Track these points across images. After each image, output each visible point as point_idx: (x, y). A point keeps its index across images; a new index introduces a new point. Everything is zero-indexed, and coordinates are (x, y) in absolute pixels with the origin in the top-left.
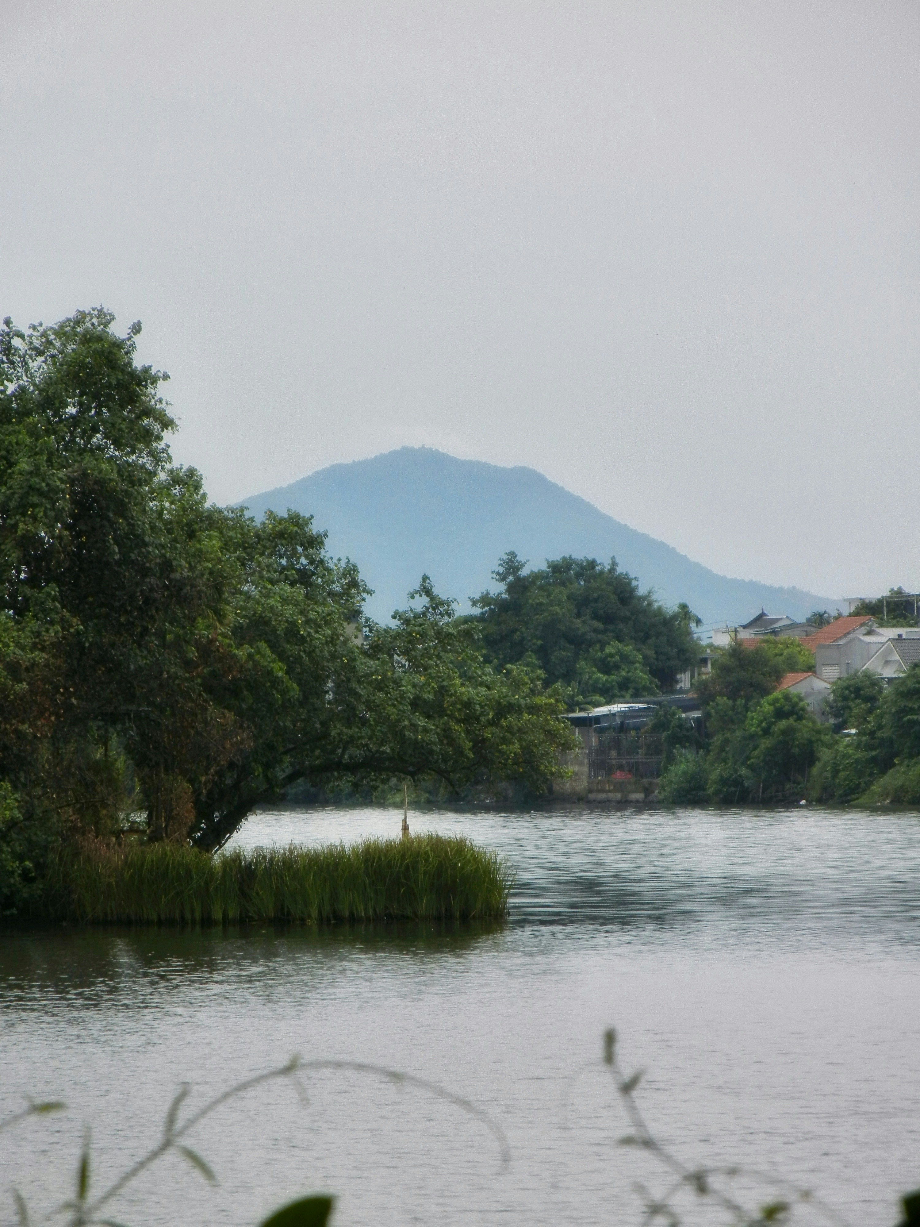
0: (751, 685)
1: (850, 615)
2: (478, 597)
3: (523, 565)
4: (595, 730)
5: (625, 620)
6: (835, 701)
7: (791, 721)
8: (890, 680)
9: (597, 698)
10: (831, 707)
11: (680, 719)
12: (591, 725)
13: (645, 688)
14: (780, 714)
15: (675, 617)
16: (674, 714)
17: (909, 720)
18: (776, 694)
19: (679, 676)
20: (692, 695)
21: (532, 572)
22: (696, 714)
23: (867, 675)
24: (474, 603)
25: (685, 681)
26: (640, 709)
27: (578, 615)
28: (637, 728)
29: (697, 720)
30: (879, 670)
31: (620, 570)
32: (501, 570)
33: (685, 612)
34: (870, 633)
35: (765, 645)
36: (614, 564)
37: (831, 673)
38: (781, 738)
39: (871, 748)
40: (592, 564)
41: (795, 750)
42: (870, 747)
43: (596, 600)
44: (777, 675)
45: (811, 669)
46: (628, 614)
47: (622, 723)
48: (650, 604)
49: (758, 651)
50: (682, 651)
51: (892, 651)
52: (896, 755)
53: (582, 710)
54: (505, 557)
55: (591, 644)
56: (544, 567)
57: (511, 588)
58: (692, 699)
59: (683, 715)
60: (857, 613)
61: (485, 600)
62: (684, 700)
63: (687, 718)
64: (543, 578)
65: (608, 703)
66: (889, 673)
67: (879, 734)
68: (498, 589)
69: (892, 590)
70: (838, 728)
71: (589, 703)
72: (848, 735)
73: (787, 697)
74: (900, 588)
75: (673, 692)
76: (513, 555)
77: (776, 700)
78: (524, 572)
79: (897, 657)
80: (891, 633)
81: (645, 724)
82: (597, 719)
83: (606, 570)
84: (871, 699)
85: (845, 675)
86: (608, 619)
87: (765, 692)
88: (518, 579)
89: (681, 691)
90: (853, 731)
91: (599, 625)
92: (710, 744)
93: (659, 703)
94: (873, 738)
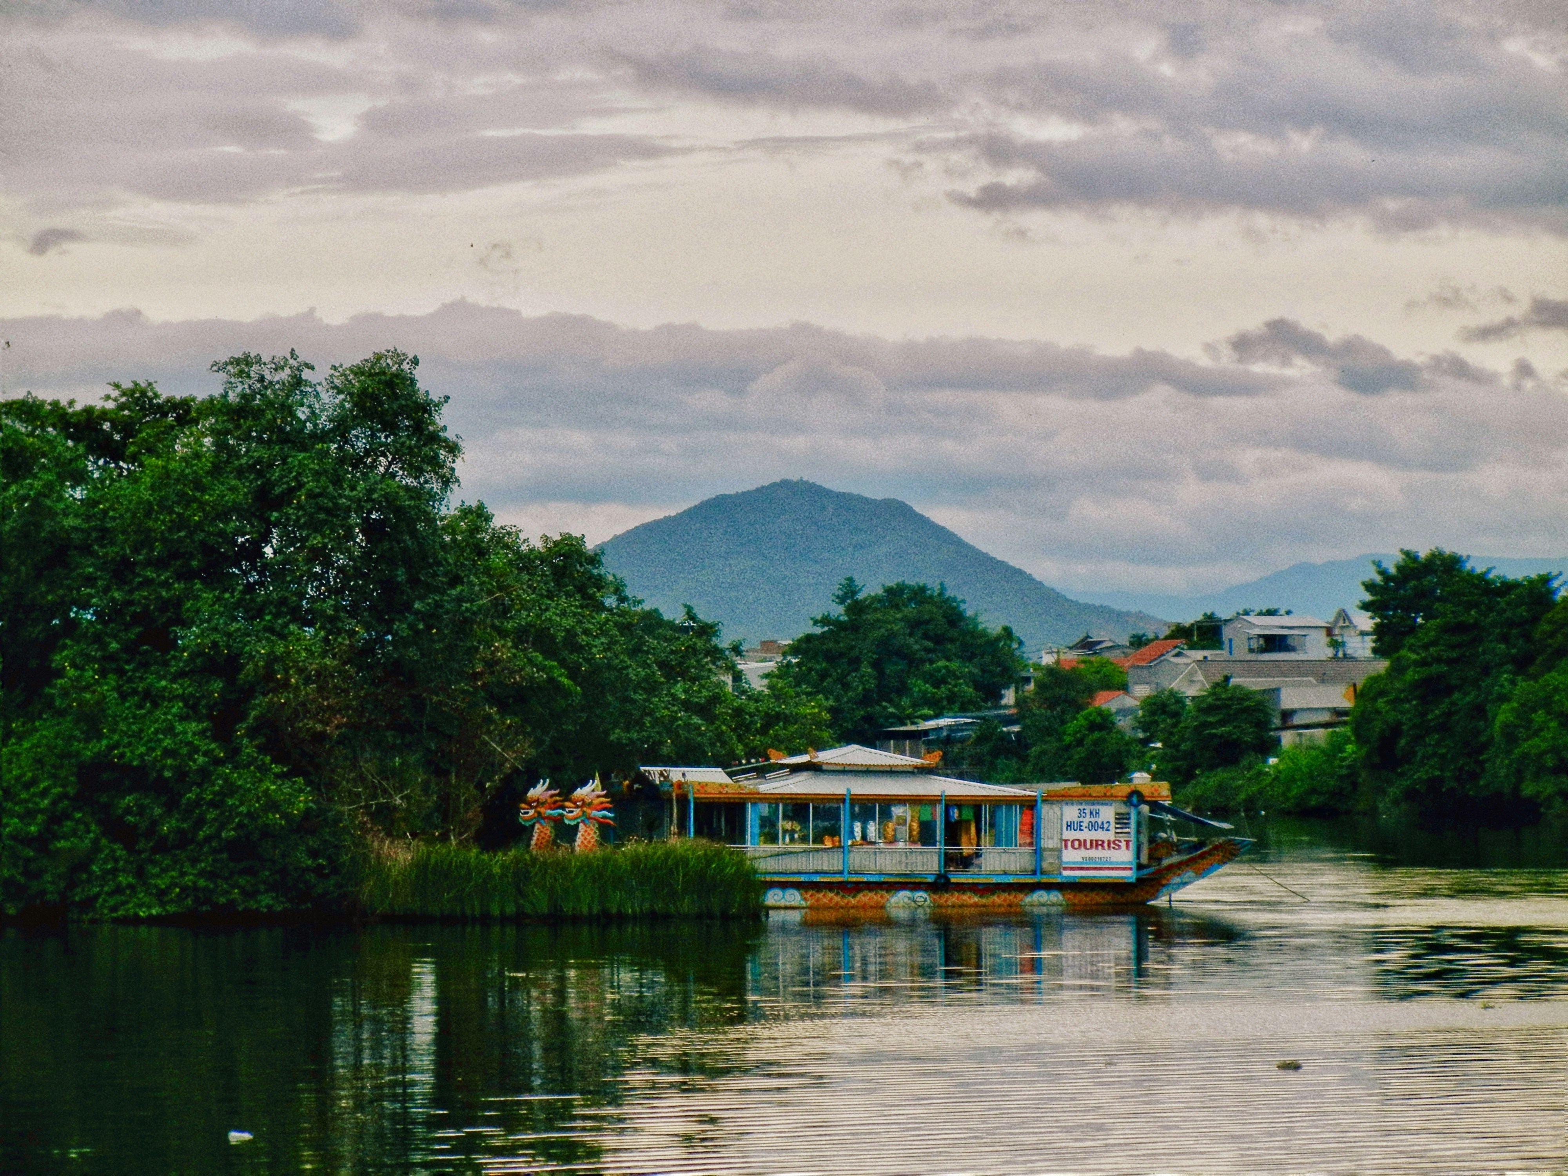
0: (1065, 701)
1: (1166, 638)
2: (819, 617)
3: (860, 590)
4: (924, 742)
5: (952, 640)
6: (1144, 716)
7: (1104, 733)
8: (1194, 698)
9: (926, 711)
10: (1139, 722)
11: (1002, 732)
12: (920, 738)
13: (971, 702)
14: (1093, 727)
15: (998, 638)
16: (996, 727)
17: (1209, 734)
18: (1090, 709)
19: (1003, 692)
20: (1013, 711)
21: (870, 596)
22: (1016, 728)
23: (1172, 693)
24: (816, 622)
25: (1009, 697)
26: (966, 724)
27: (911, 635)
28: (962, 740)
29: (1018, 734)
30: (1183, 690)
31: (949, 593)
32: (841, 593)
33: (1008, 632)
34: (1178, 655)
35: (1082, 666)
36: (943, 588)
37: (1142, 691)
38: (1092, 748)
39: (1176, 759)
40: (923, 589)
41: (1106, 760)
42: (1174, 759)
43: (927, 622)
44: (1090, 691)
45: (1124, 687)
46: (956, 634)
47: (948, 736)
48: (976, 626)
49: (1074, 670)
50: (1006, 670)
51: (1196, 672)
52: (1198, 766)
53: (913, 723)
54: (844, 582)
55: (923, 661)
56: (880, 592)
57: (848, 610)
58: (1012, 715)
59: (1005, 729)
60: (1173, 636)
61: (825, 621)
62: (1005, 715)
63: (1009, 733)
64: (880, 601)
65: (937, 716)
66: (1192, 691)
67: (1183, 747)
68: (838, 611)
69: (1205, 614)
70: (1145, 742)
71: (918, 717)
72: (1154, 749)
73: (1100, 713)
74: (1213, 614)
75: (998, 707)
76: (850, 580)
77: (1090, 714)
78: (861, 596)
79: (1201, 678)
80: (1199, 654)
81: (970, 737)
82: (926, 733)
83: (936, 594)
84: (1176, 715)
85: (1155, 693)
86: (939, 640)
87: (1080, 708)
88: (857, 602)
89: (1006, 707)
90: (1159, 745)
91: (929, 644)
92: (1027, 756)
93: (982, 718)
94: (1177, 751)
